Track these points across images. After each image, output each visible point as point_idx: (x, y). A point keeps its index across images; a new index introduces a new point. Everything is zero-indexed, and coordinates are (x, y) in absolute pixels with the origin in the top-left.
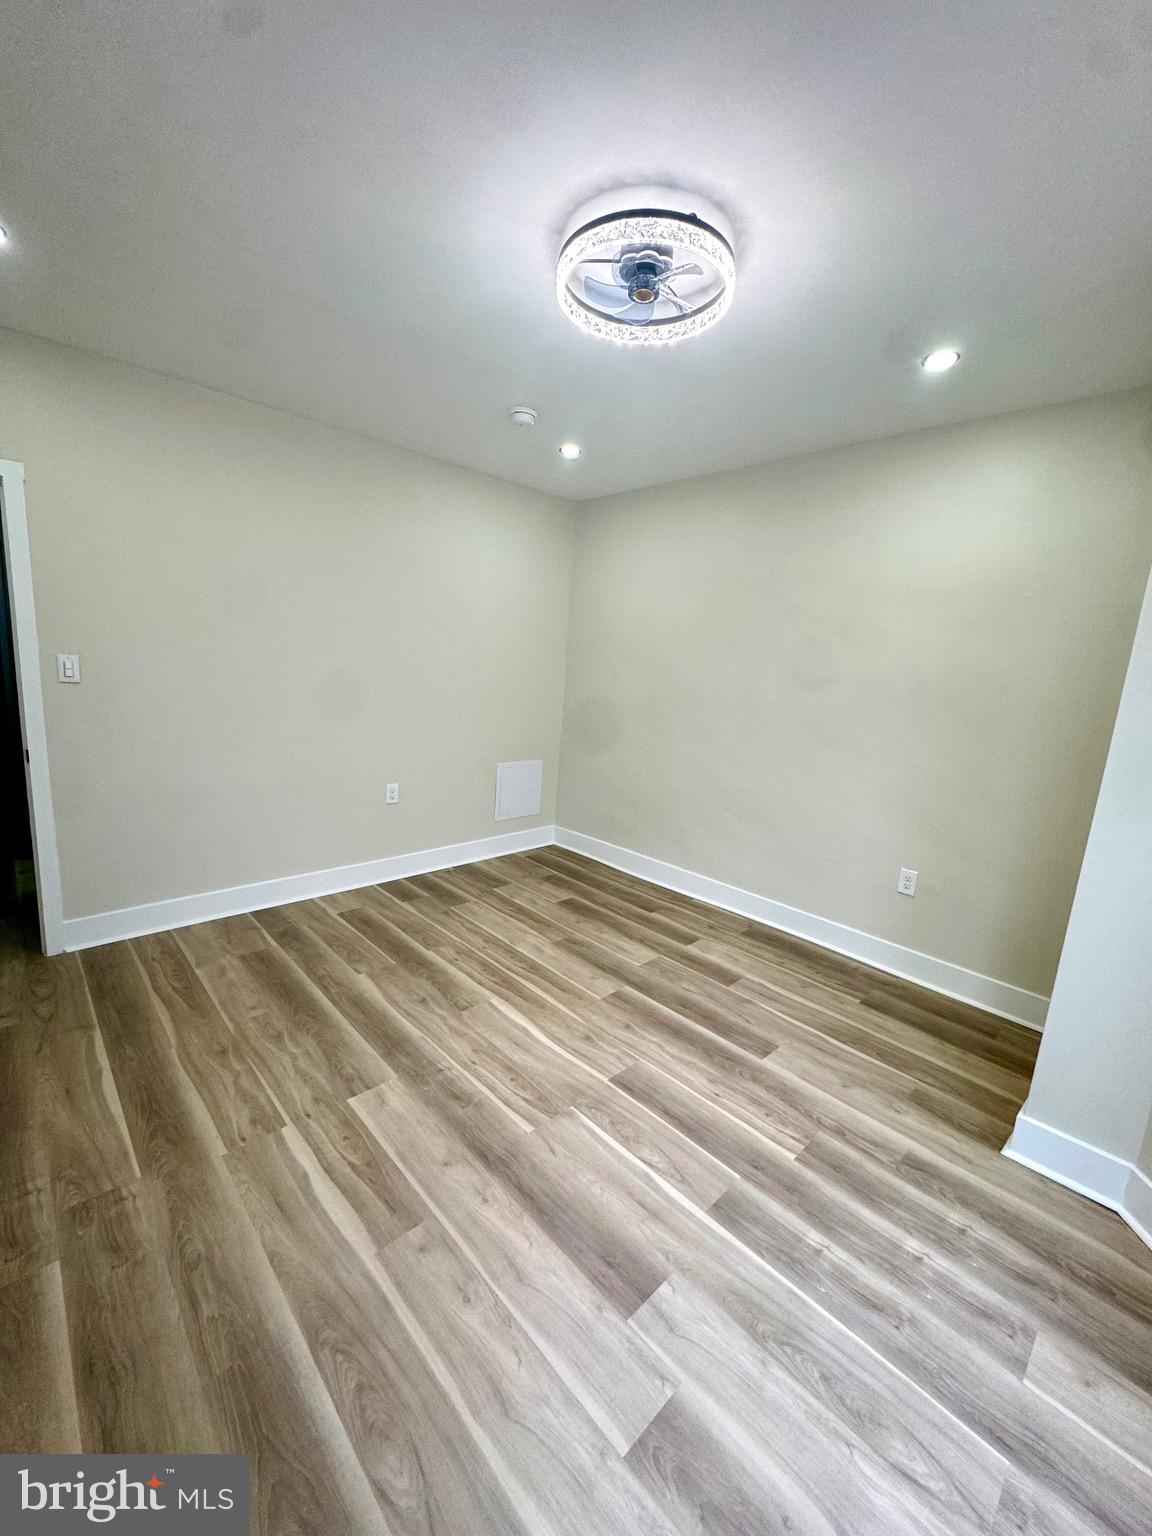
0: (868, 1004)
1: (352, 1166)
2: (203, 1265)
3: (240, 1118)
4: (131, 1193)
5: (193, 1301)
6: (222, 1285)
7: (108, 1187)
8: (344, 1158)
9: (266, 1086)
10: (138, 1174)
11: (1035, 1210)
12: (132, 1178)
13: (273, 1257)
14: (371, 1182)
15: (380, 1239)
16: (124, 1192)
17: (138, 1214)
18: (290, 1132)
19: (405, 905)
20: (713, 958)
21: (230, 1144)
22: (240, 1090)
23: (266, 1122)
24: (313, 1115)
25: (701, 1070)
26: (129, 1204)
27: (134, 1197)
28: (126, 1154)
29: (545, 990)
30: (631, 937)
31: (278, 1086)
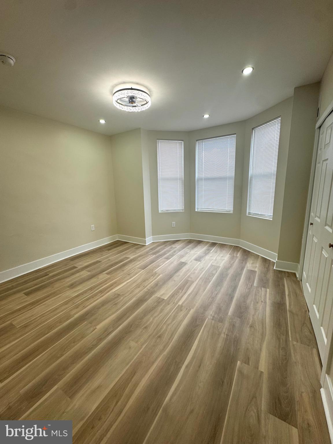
0: (109, 250)
1: (182, 291)
3: (181, 314)
4: (211, 316)
5: (217, 294)
6: (212, 293)
7: (213, 322)
8: (181, 292)
9: (169, 315)
10: (207, 319)
11: (156, 244)
12: (209, 319)
13: (204, 291)
14: (184, 287)
15: (193, 282)
16: (212, 317)
17: (213, 311)
18: (180, 303)
20: (86, 264)
21: (190, 310)
22: (173, 320)
23: (180, 308)
25: (136, 262)
26: (213, 315)
28: (205, 326)
29: (106, 284)
30: (68, 276)
31: (168, 314)
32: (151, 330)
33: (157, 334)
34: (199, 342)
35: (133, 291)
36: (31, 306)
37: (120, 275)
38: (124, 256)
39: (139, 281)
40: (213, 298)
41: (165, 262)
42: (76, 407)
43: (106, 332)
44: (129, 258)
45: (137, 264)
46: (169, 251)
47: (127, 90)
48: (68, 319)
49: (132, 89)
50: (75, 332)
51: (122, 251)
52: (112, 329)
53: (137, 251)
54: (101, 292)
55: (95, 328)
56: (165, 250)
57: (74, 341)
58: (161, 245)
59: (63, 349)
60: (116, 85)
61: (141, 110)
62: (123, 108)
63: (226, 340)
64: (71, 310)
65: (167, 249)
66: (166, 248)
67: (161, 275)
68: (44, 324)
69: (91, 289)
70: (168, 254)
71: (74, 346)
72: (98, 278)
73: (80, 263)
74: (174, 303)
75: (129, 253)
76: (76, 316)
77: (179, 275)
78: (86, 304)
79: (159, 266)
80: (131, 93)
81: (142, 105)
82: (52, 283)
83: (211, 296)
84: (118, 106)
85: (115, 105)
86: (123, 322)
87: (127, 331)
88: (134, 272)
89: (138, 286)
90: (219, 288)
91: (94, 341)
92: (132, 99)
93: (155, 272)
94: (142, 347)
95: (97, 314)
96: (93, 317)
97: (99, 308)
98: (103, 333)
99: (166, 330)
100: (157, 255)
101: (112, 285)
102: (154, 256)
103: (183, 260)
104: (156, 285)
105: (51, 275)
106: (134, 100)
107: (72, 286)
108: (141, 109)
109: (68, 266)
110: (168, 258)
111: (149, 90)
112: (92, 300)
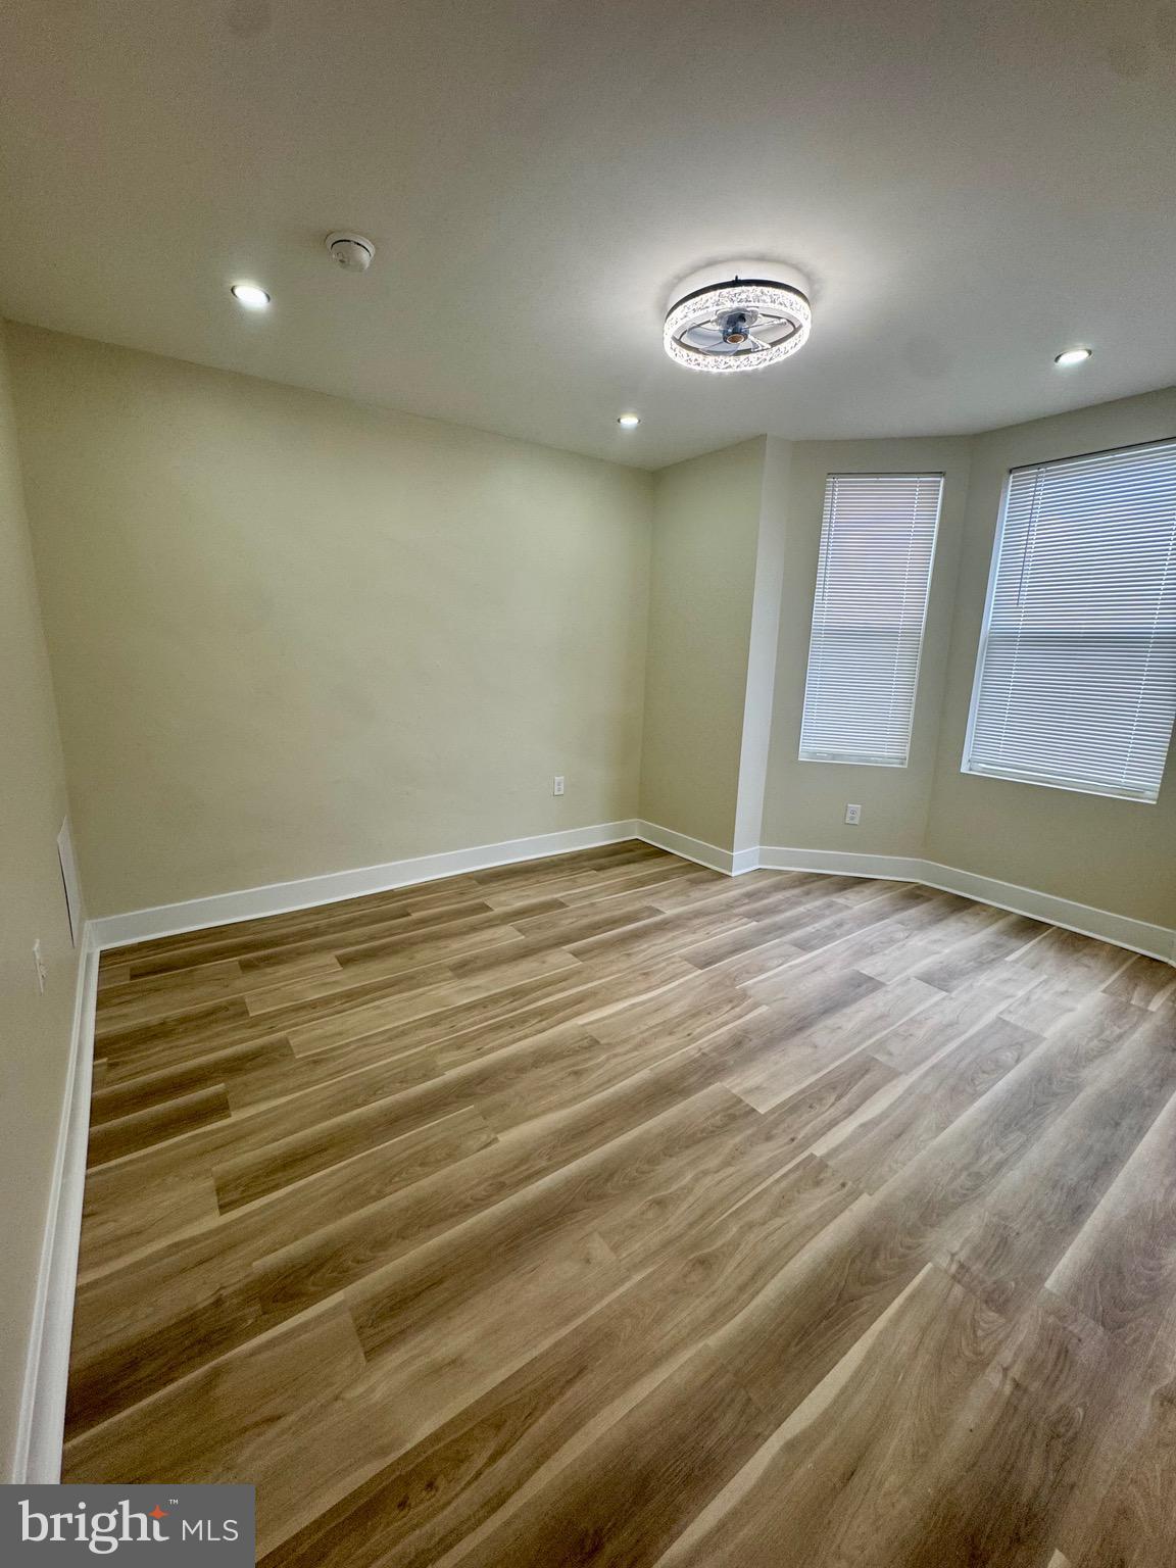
1: (839, 1098)
2: (975, 1169)
3: (814, 1201)
4: (952, 1260)
5: (1000, 1166)
6: (979, 1152)
7: (958, 1290)
8: (833, 1104)
9: (764, 1186)
10: (929, 1265)
11: (770, 880)
12: (936, 1269)
13: (941, 1128)
14: (850, 1085)
15: (892, 1075)
16: (954, 1268)
17: (967, 1240)
18: (819, 1149)
19: (236, 1116)
20: (519, 904)
21: (855, 1195)
22: (775, 1212)
23: (815, 1173)
24: (792, 1136)
25: (682, 934)
26: (962, 1256)
27: (953, 1255)
28: (911, 1298)
29: (563, 990)
30: (461, 933)
31: (757, 1176)
32: (677, 1218)
33: (695, 1246)
34: (871, 1358)
35: (644, 1043)
36: (347, 1002)
37: (615, 967)
38: (646, 903)
39: (676, 1010)
40: (978, 1175)
41: (788, 957)
42: (377, 1396)
43: (524, 1166)
44: (659, 912)
45: (680, 941)
46: (816, 917)
47: (718, 291)
48: (426, 1077)
49: (736, 283)
50: (433, 1128)
51: (642, 882)
52: (544, 1163)
53: (695, 894)
54: (541, 1015)
55: (492, 1136)
56: (801, 909)
57: (425, 1161)
58: (794, 887)
59: (391, 1175)
60: (680, 279)
61: (767, 363)
62: (699, 364)
63: (1010, 1408)
64: (442, 1050)
65: (809, 906)
66: (805, 904)
67: (763, 1009)
68: (363, 1070)
69: (516, 994)
70: (810, 929)
71: (418, 1178)
72: (544, 962)
73: (503, 897)
74: (793, 1140)
75: (665, 894)
76: (451, 1074)
77: (839, 1028)
78: (488, 1044)
79: (762, 970)
80: (729, 301)
81: (773, 344)
82: (412, 943)
83: (970, 1164)
84: (682, 359)
85: (671, 354)
86: (586, 1151)
87: (592, 1192)
88: (664, 968)
89: (668, 1029)
90: (1015, 1138)
91: (478, 1184)
92: (735, 324)
93: (744, 990)
94: (628, 1278)
95: (511, 1091)
96: (498, 1097)
97: (522, 1070)
98: (516, 1167)
99: (735, 1244)
100: (767, 921)
101: (579, 1000)
102: (755, 923)
103: (868, 967)
104: (737, 1042)
105: (415, 916)
106: (744, 326)
107: (463, 969)
108: (768, 358)
109: (465, 898)
110: (804, 946)
111: (809, 277)
112: (505, 1036)
